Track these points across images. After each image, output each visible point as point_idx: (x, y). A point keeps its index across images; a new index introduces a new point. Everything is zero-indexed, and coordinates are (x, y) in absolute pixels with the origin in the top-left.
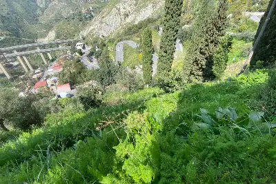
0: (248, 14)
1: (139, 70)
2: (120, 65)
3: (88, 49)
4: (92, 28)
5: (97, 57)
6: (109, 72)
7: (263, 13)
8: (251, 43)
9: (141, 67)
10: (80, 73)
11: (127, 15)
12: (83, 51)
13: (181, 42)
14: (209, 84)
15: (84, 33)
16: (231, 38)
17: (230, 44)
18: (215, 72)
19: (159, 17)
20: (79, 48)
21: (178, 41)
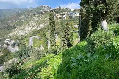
0: (74, 25)
1: (42, 48)
2: (31, 47)
3: (13, 42)
4: (15, 32)
5: (18, 45)
6: (26, 52)
7: (78, 25)
8: (78, 34)
9: (43, 46)
10: (6, 55)
11: (34, 27)
12: (9, 43)
13: (57, 35)
14: (70, 48)
15: (11, 35)
16: (72, 32)
17: (72, 34)
18: (71, 44)
19: (47, 27)
20: (6, 42)
21: (56, 35)
